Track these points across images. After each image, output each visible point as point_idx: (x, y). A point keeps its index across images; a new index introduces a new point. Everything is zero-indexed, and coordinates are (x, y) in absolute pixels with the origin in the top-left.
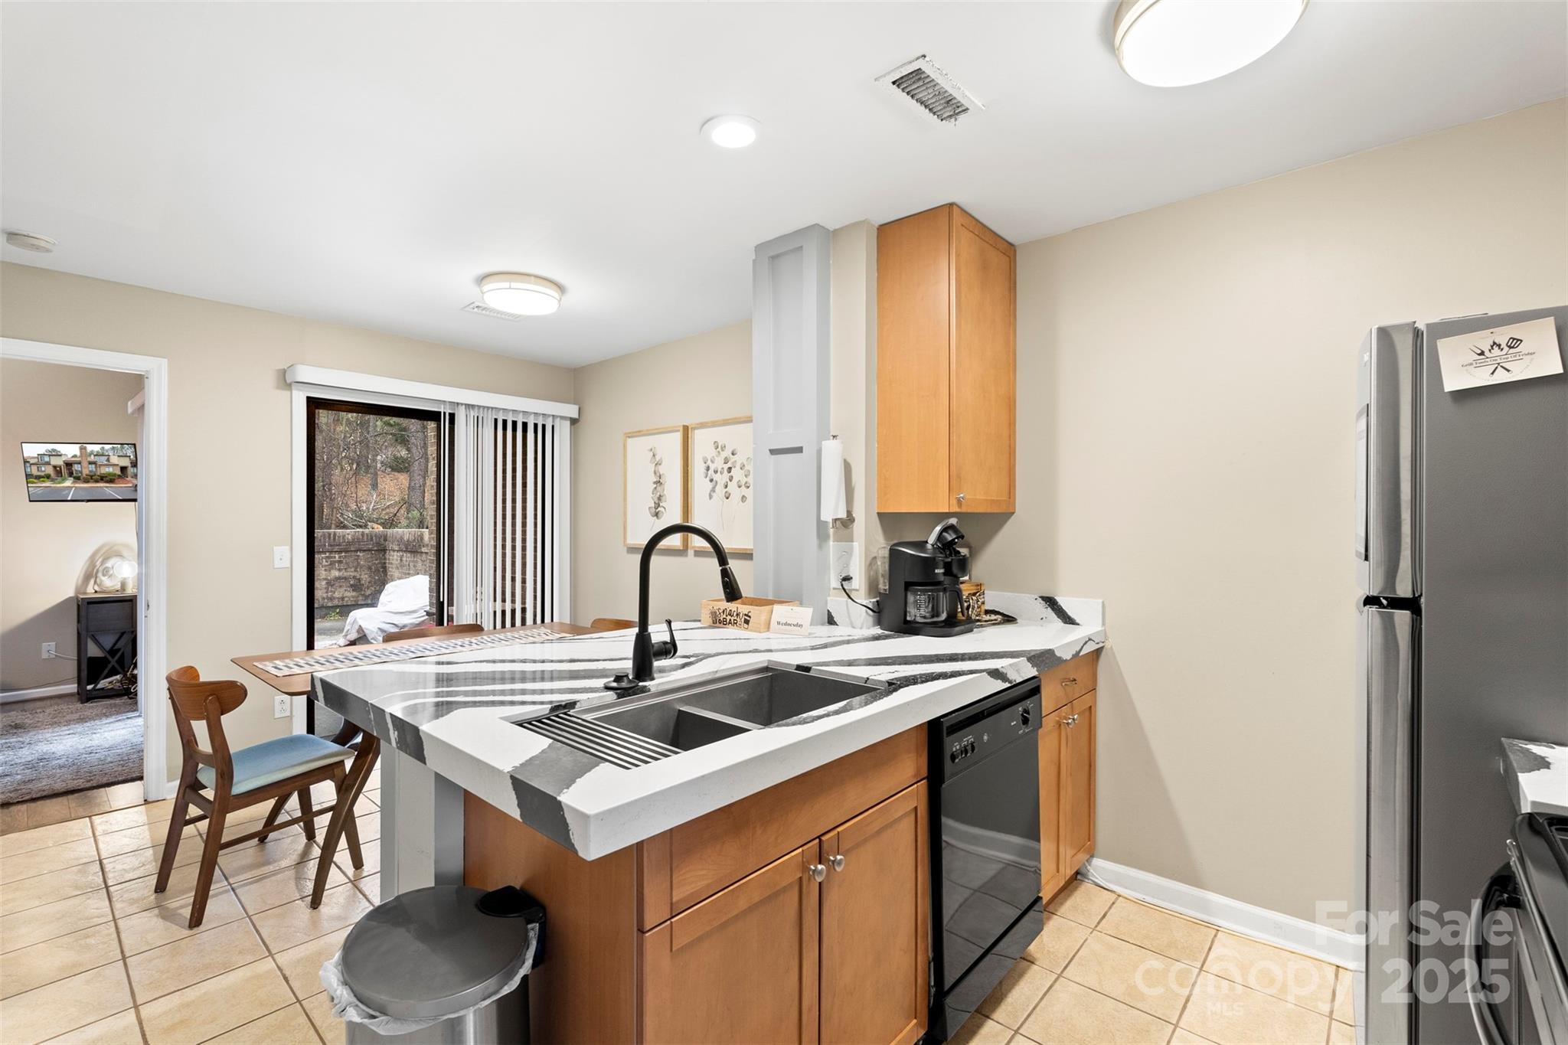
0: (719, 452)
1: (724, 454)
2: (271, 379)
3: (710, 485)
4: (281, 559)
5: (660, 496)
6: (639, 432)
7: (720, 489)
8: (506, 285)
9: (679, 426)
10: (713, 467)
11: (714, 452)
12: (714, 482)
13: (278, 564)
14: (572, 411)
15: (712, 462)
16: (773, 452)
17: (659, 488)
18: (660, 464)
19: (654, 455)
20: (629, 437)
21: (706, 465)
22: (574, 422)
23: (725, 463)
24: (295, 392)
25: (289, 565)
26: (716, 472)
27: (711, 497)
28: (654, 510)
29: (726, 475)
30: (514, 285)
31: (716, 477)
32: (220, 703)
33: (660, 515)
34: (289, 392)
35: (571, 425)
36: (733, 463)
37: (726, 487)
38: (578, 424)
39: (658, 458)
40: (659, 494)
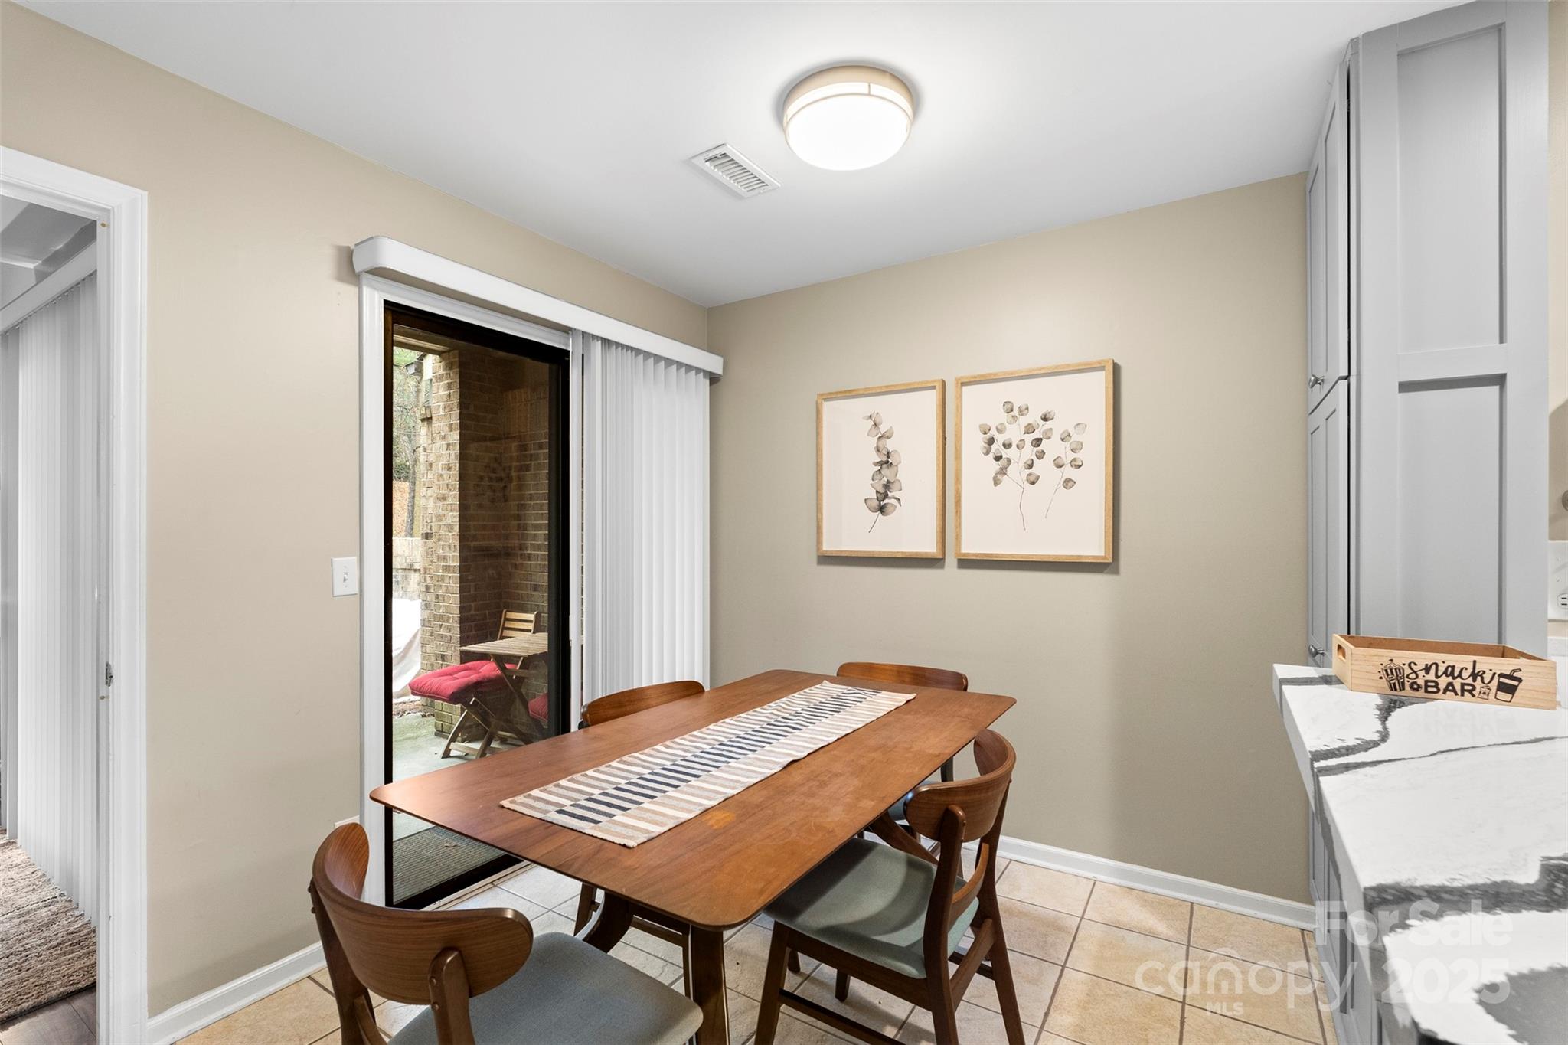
0: (1014, 417)
1: (1024, 421)
2: (326, 264)
3: (996, 466)
4: (345, 580)
5: (888, 482)
6: (850, 391)
7: (1017, 471)
8: (862, 87)
9: (935, 381)
10: (1000, 439)
11: (1004, 418)
12: (1003, 462)
13: (340, 589)
14: (714, 363)
15: (999, 431)
16: (1405, 387)
17: (885, 471)
18: (888, 438)
19: (875, 425)
20: (825, 400)
21: (988, 436)
22: (714, 379)
23: (1027, 433)
24: (366, 291)
25: (357, 590)
26: (1007, 446)
27: (996, 482)
28: (877, 502)
29: (1029, 452)
30: (876, 89)
31: (1006, 453)
32: (466, 970)
33: (888, 509)
34: (354, 290)
35: (711, 384)
36: (1045, 432)
37: (1030, 466)
38: (719, 384)
39: (883, 428)
40: (885, 479)
